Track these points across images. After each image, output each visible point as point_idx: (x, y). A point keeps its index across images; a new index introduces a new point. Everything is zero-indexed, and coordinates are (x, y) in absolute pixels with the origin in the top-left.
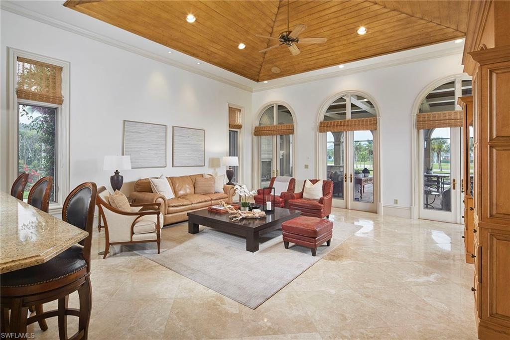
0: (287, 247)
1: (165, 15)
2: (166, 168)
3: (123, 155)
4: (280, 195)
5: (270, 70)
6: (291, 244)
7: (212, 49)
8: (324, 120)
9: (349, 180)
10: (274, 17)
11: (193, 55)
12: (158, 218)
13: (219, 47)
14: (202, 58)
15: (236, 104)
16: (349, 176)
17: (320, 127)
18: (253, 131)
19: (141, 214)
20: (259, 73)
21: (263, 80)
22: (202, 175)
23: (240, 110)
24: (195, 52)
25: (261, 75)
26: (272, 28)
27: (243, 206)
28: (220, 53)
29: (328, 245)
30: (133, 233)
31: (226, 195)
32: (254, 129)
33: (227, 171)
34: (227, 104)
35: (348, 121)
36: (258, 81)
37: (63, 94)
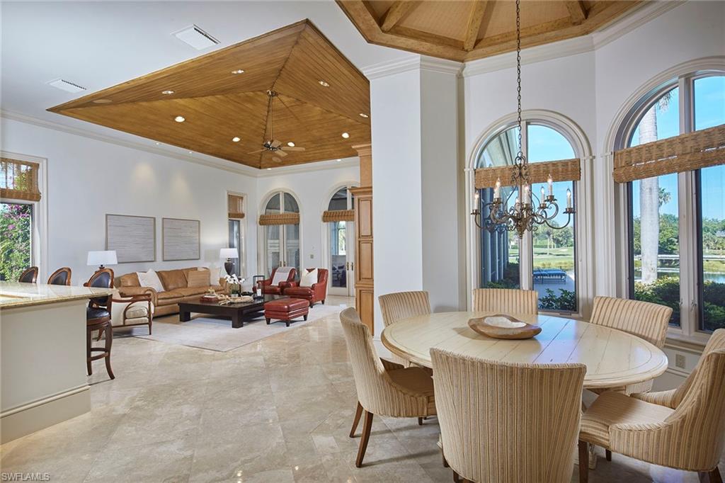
0: (268, 323)
1: (152, 117)
2: (154, 263)
3: (106, 249)
4: (278, 285)
5: (271, 159)
6: (272, 321)
7: (204, 142)
8: (329, 209)
9: (350, 268)
10: (265, 118)
11: (184, 147)
12: (149, 305)
13: (212, 141)
14: (193, 149)
15: (236, 191)
16: (350, 264)
17: (324, 216)
18: (258, 220)
19: (133, 301)
20: (260, 161)
21: (266, 167)
22: (196, 269)
23: (242, 198)
24: (185, 144)
25: (262, 163)
26: (265, 125)
27: (233, 293)
28: (215, 145)
29: (305, 319)
30: (125, 318)
31: (222, 288)
32: (259, 217)
33: (226, 264)
34: (226, 193)
35: (348, 212)
36: (260, 168)
37: (41, 191)
